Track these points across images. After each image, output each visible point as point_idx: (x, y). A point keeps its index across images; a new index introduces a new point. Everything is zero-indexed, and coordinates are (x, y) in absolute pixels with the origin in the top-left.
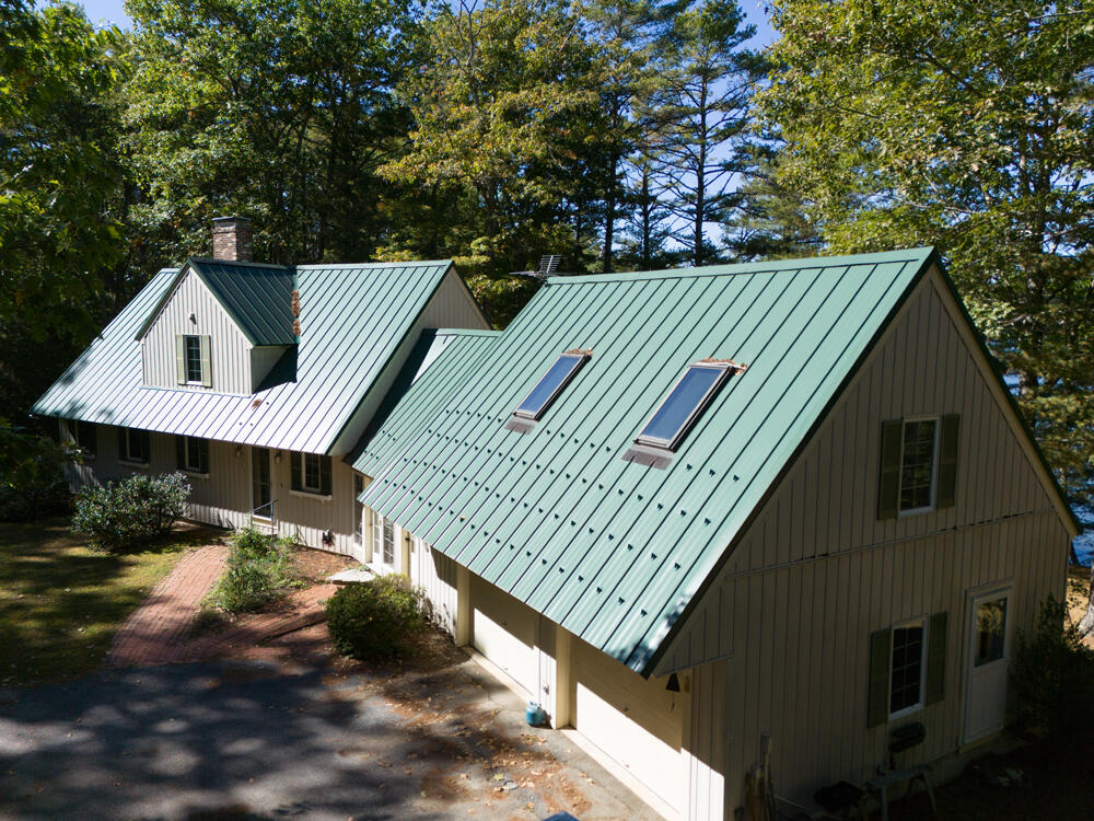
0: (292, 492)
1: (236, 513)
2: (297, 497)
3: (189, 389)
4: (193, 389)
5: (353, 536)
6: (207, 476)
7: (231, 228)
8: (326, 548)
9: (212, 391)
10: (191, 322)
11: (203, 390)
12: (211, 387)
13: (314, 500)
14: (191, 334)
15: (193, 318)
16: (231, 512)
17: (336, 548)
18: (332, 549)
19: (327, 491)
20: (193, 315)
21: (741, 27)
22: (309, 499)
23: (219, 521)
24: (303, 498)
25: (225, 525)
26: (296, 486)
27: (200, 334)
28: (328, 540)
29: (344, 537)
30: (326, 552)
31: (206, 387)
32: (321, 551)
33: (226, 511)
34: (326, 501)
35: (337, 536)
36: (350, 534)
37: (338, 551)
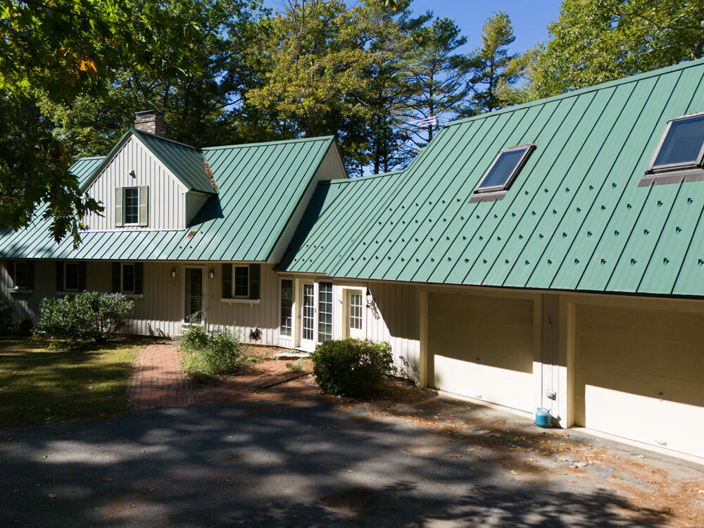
0: (223, 300)
1: (167, 323)
2: (228, 304)
3: (126, 229)
4: (130, 229)
5: (279, 328)
6: (141, 296)
7: (151, 119)
8: (253, 342)
9: (148, 229)
10: (131, 177)
11: (139, 229)
12: (147, 226)
13: (243, 304)
14: (130, 186)
15: (133, 174)
16: (162, 323)
17: (263, 341)
18: (258, 342)
19: (255, 295)
20: (133, 172)
21: (458, 38)
22: (238, 304)
23: (151, 331)
24: (233, 304)
25: (157, 334)
26: (227, 294)
27: (139, 185)
28: (255, 335)
29: (270, 331)
30: (253, 345)
31: (142, 227)
32: (249, 345)
33: (158, 322)
34: (254, 305)
35: (264, 331)
36: (276, 328)
37: (264, 343)
